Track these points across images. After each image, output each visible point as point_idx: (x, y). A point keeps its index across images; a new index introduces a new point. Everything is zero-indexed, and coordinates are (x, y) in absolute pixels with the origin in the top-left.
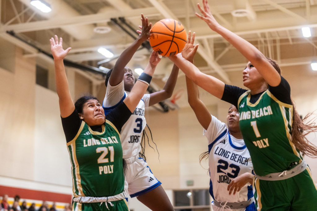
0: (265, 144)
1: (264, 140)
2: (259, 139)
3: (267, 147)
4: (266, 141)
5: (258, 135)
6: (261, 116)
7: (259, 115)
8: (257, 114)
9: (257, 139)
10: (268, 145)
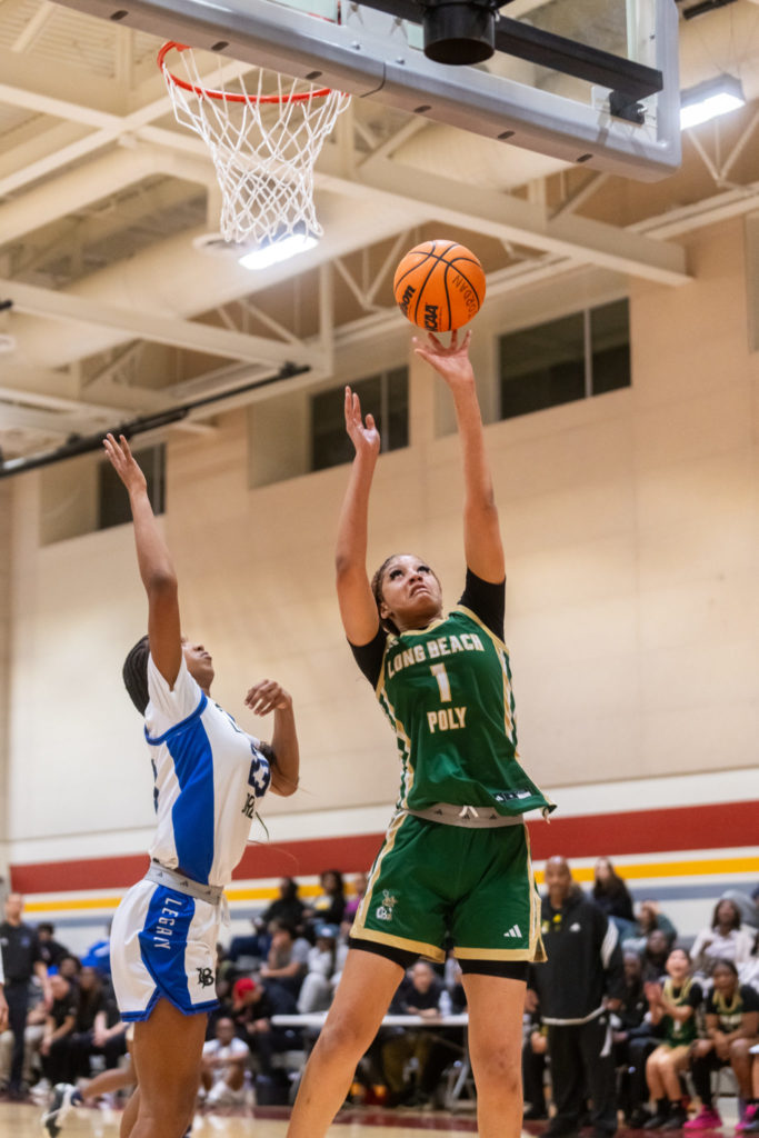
0: (456, 720)
1: (457, 710)
2: (445, 706)
3: (460, 730)
4: (461, 713)
5: (446, 696)
6: (454, 651)
7: (449, 648)
8: (443, 647)
9: (440, 706)
10: (463, 725)
